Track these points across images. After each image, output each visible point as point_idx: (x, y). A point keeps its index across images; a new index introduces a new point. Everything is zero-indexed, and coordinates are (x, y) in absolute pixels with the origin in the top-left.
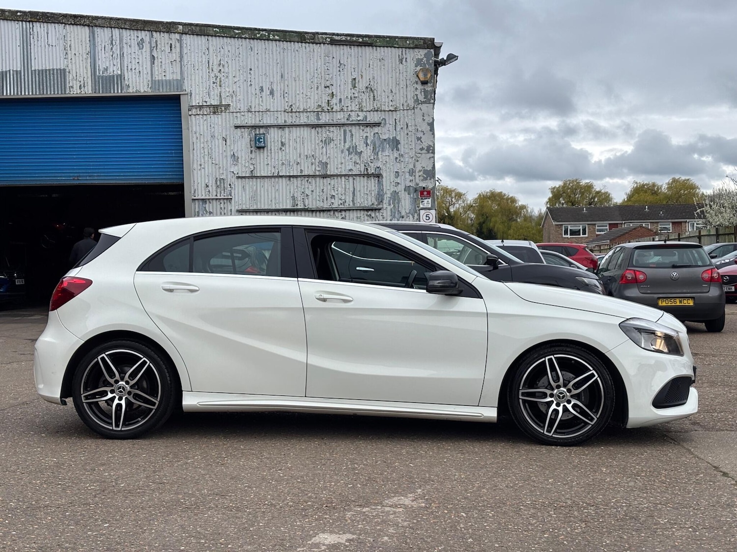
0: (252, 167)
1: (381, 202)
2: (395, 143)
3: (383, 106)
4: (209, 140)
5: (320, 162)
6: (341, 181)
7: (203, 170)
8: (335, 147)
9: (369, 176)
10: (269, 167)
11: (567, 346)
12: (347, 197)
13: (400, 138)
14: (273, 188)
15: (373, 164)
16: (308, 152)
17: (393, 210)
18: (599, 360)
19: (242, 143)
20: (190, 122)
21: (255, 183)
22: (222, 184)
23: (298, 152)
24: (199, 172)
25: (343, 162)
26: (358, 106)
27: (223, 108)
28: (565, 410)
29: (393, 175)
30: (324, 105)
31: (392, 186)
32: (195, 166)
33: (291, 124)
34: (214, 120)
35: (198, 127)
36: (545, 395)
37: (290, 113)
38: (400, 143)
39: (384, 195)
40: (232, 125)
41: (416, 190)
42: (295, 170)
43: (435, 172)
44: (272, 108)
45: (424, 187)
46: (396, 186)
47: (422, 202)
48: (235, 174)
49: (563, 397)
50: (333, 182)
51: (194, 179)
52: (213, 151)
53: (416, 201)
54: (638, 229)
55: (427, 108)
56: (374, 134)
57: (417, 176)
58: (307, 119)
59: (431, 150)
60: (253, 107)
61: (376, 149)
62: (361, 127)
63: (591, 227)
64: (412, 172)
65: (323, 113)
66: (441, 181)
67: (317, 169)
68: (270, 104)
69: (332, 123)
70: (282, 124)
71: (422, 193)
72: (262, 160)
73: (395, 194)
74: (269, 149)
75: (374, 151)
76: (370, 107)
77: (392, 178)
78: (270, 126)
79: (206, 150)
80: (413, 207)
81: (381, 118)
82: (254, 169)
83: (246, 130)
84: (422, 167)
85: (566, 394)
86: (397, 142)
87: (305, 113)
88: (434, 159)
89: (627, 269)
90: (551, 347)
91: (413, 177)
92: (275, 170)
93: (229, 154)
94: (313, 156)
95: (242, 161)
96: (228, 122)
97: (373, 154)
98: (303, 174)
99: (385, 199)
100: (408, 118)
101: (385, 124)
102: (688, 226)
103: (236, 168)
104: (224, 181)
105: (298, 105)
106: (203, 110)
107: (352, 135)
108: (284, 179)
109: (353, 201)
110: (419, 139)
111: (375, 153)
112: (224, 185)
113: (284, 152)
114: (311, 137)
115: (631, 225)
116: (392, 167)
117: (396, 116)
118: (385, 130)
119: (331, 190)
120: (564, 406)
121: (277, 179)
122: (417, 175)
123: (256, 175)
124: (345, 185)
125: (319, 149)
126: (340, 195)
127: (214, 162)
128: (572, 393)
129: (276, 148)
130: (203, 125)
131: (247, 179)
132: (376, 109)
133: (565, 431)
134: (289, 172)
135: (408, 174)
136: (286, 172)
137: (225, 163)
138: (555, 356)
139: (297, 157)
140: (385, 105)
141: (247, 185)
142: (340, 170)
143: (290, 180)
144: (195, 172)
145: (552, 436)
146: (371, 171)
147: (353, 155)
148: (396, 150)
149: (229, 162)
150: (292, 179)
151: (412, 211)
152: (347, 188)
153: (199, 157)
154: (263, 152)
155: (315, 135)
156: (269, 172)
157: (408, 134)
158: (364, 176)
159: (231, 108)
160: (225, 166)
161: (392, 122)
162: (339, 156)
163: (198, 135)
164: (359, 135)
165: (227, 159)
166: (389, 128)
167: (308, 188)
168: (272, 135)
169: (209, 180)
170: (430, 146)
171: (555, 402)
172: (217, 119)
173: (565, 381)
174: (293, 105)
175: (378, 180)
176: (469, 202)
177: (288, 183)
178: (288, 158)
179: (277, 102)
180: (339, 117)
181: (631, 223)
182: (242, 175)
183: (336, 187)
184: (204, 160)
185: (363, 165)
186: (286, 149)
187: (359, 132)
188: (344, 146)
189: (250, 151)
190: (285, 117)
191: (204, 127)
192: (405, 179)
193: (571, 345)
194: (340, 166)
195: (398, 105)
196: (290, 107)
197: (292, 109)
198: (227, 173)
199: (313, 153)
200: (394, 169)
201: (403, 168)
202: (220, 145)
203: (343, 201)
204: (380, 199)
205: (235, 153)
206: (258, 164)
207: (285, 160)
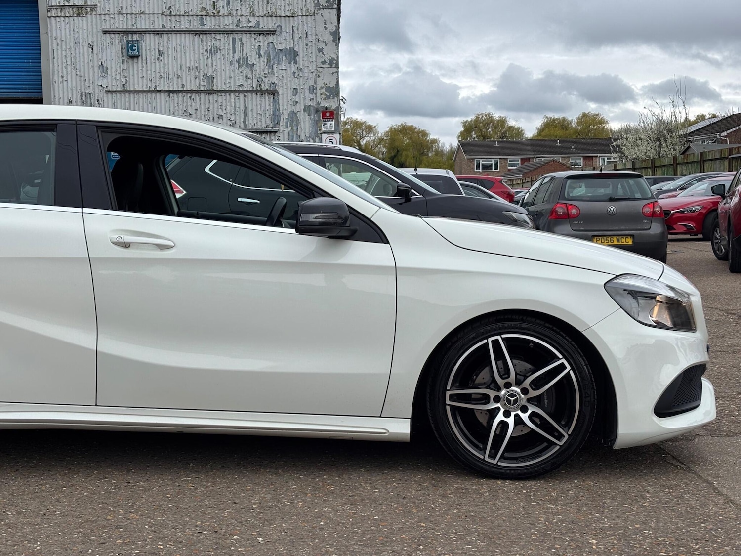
0: (124, 80)
1: (277, 123)
2: (293, 55)
3: (278, 11)
4: (72, 47)
5: (205, 75)
6: (230, 98)
7: (65, 83)
8: (222, 57)
9: (262, 93)
10: (145, 81)
11: (522, 320)
12: (237, 118)
13: (299, 49)
14: (149, 105)
15: (266, 80)
16: (190, 63)
17: (291, 134)
18: (573, 343)
19: (112, 50)
20: (49, 26)
21: (127, 100)
22: (89, 100)
23: (179, 63)
24: (61, 85)
25: (232, 76)
26: (249, 9)
27: (89, 10)
28: (518, 421)
29: (290, 92)
30: (209, 8)
31: (289, 105)
32: (56, 78)
33: (171, 30)
34: (79, 23)
35: (59, 32)
36: (485, 399)
37: (168, 17)
38: (298, 55)
39: (280, 116)
40: (100, 29)
41: (317, 111)
42: (175, 84)
43: (339, 90)
44: (147, 10)
45: (326, 107)
46: (294, 105)
47: (324, 124)
48: (103, 88)
49: (516, 401)
50: (221, 99)
51: (54, 94)
52: (77, 60)
53: (317, 123)
54: (551, 163)
55: (329, 14)
56: (268, 43)
57: (318, 94)
58: (188, 24)
59: (334, 63)
60: (124, 8)
61: (270, 62)
62: (253, 35)
63: (503, 161)
64: (312, 90)
65: (208, 17)
66: (346, 100)
67: (202, 83)
68: (145, 6)
69: (219, 30)
70: (159, 30)
71: (324, 114)
72: (136, 72)
73: (293, 114)
74: (144, 58)
75: (269, 63)
76: (263, 11)
77: (289, 96)
78: (145, 32)
79: (69, 59)
80: (314, 130)
81: (276, 25)
82: (126, 83)
83: (117, 35)
84: (324, 83)
85: (520, 397)
86: (294, 54)
87: (186, 17)
88: (338, 75)
89: (558, 203)
90: (498, 321)
91: (314, 95)
92: (152, 84)
93: (96, 64)
94: (196, 68)
95: (112, 72)
96: (94, 26)
97: (267, 67)
98: (185, 89)
99: (282, 120)
100: (307, 27)
101: (281, 32)
102: (599, 161)
103: (105, 80)
104: (90, 97)
105: (177, 6)
106: (65, 12)
107: (242, 44)
108: (162, 95)
109: (244, 122)
110: (320, 50)
111: (269, 66)
112: (91, 101)
113: (161, 63)
114: (194, 45)
115: (543, 160)
116: (289, 83)
117: (294, 23)
118: (280, 39)
119: (218, 108)
120: (517, 415)
121: (154, 95)
122: (319, 92)
123: (128, 90)
124: (235, 102)
125: (204, 60)
126: (229, 115)
127: (78, 73)
128: (529, 396)
129: (153, 58)
130: (65, 29)
131: (118, 95)
132: (270, 14)
133: (518, 455)
134: (169, 87)
135: (307, 91)
136: (164, 87)
137: (91, 74)
138: (504, 336)
139: (177, 68)
140: (280, 9)
141: (118, 101)
142: (228, 85)
143: (169, 96)
144: (56, 85)
145: (497, 464)
146: (265, 87)
147: (243, 68)
148: (294, 63)
149: (96, 74)
150: (171, 95)
151: (313, 135)
152: (237, 106)
153: (60, 67)
154: (137, 63)
155: (198, 44)
156: (145, 87)
157: (307, 45)
158: (256, 92)
159: (98, 9)
160: (91, 78)
161: (288, 29)
162: (228, 68)
163: (59, 40)
164: (250, 44)
165: (94, 70)
166: (285, 37)
167: (191, 106)
168: (148, 42)
169: (72, 95)
170: (333, 59)
171: (502, 410)
172: (81, 23)
173: (518, 376)
174: (172, 7)
175: (274, 98)
176: (380, 135)
177: (167, 99)
178: (166, 70)
179: (154, 4)
180: (226, 22)
181: (542, 157)
182: (112, 88)
183: (224, 106)
184: (67, 71)
185: (255, 80)
186: (164, 59)
187: (251, 40)
188: (233, 57)
189: (121, 60)
190: (162, 21)
191: (65, 31)
192: (304, 98)
193: (529, 319)
194: (228, 81)
195: (296, 10)
196: (169, 10)
197: (171, 12)
198: (94, 87)
199: (197, 65)
200: (291, 86)
201: (302, 83)
202: (86, 54)
203: (233, 121)
204: (276, 120)
205: (103, 63)
206: (131, 77)
207: (164, 72)
